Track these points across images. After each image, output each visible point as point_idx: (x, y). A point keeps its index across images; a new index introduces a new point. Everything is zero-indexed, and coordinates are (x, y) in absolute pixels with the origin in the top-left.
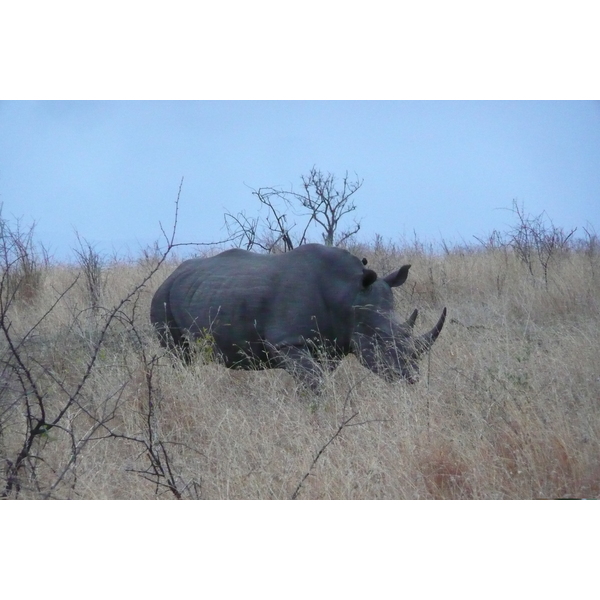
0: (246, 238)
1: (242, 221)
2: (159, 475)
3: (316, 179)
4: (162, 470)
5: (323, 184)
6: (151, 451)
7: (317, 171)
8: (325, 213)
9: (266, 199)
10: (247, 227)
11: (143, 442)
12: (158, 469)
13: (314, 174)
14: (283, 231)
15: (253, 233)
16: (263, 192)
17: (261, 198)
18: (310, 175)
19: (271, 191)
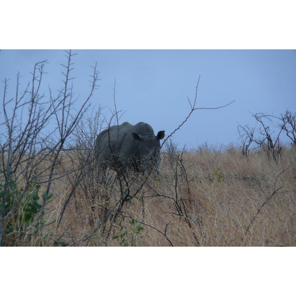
0: (248, 138)
1: (247, 129)
2: (180, 215)
3: (288, 115)
4: (182, 213)
5: (292, 118)
6: (177, 203)
7: (289, 112)
8: (293, 133)
9: (259, 119)
10: (249, 132)
11: (173, 199)
12: (180, 212)
13: (287, 113)
14: (267, 135)
15: (252, 136)
16: (258, 115)
17: (257, 118)
18: (285, 113)
19: (262, 115)
